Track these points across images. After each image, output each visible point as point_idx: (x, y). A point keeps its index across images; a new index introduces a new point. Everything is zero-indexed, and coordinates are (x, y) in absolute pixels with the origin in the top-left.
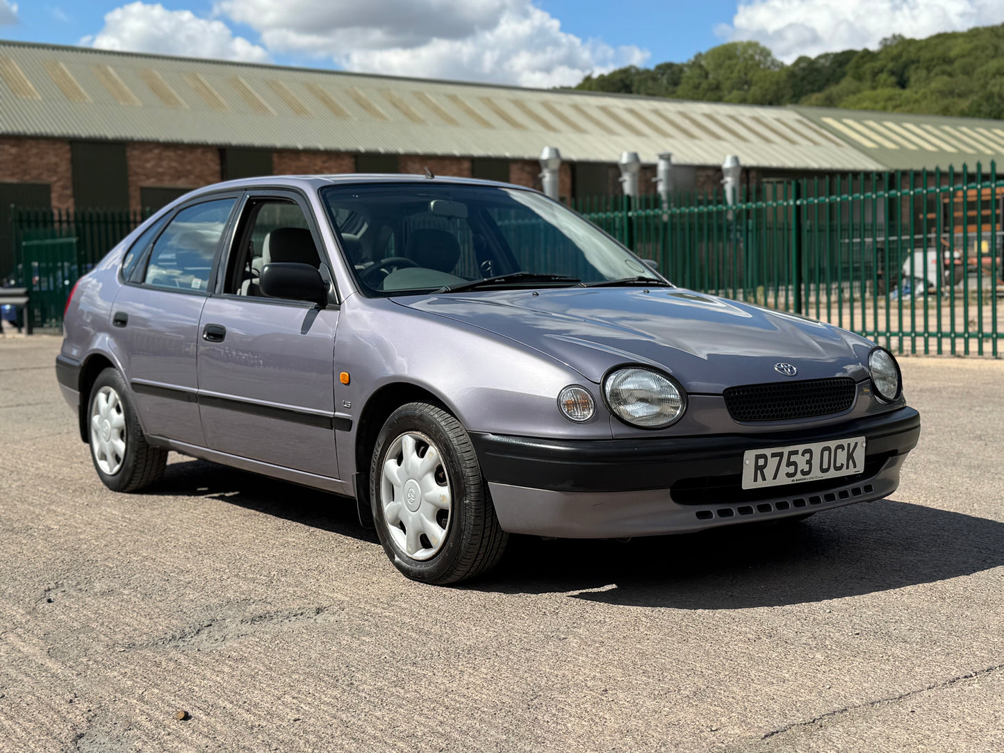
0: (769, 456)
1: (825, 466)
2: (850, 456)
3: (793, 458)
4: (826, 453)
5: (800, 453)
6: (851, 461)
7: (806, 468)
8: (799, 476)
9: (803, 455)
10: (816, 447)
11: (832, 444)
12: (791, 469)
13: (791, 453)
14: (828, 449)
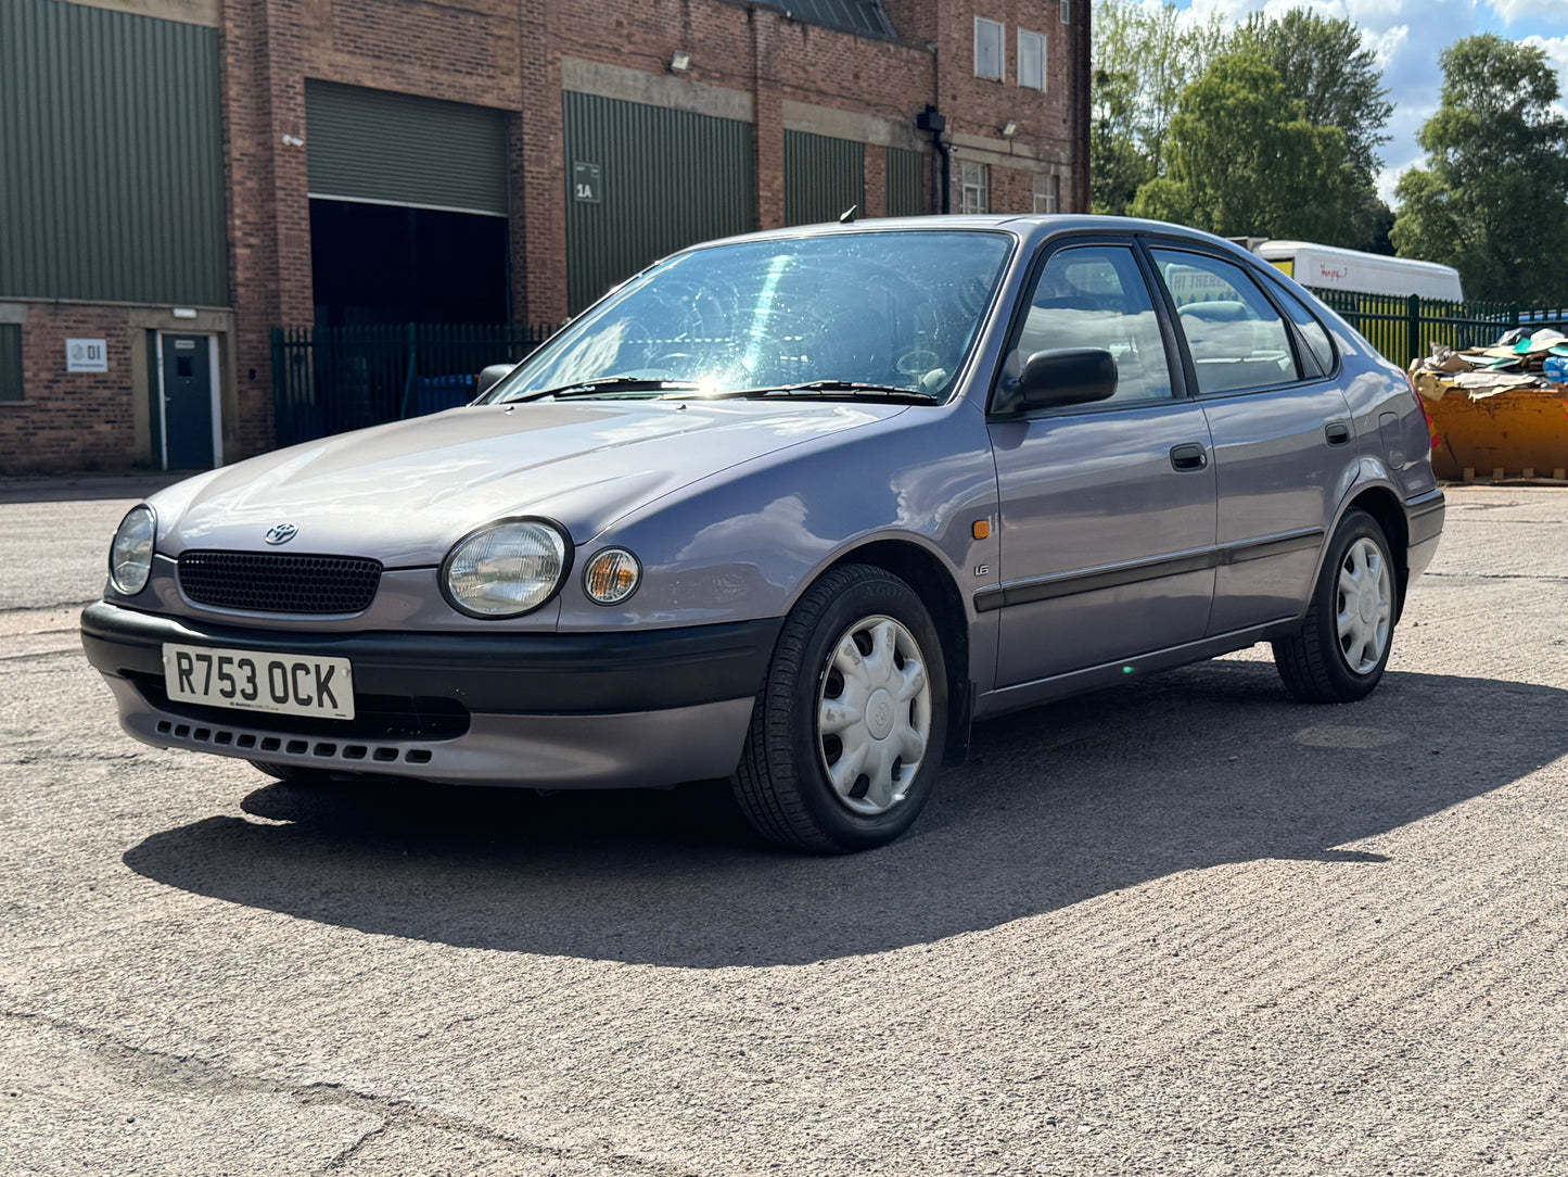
0: (194, 658)
1: (280, 693)
2: (323, 687)
3: (226, 668)
4: (277, 673)
5: (236, 661)
6: (325, 695)
7: (249, 689)
8: (239, 698)
9: (240, 666)
10: (262, 660)
11: (289, 660)
12: (227, 685)
13: (223, 660)
14: (279, 665)
